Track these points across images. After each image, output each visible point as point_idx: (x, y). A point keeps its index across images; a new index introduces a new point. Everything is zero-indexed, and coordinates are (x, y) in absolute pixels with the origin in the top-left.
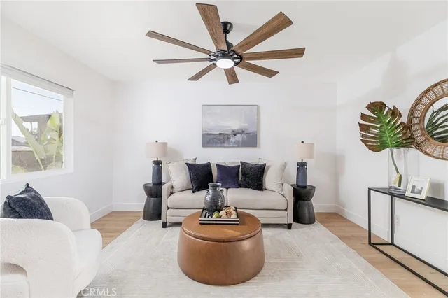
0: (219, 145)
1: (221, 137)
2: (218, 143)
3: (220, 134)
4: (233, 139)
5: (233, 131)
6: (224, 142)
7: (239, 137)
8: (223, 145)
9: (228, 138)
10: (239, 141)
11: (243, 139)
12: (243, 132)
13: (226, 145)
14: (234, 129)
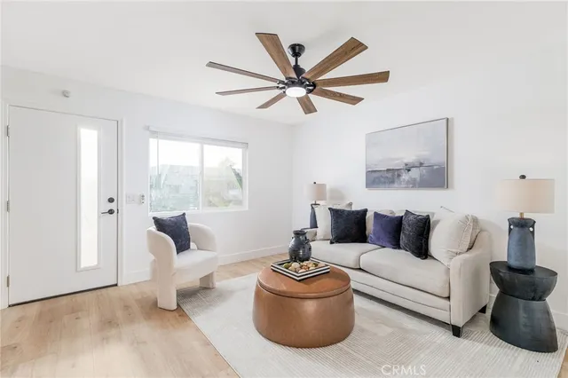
0: (387, 185)
1: (389, 175)
2: (385, 183)
3: (388, 170)
4: (405, 177)
5: (406, 165)
6: (393, 182)
7: (415, 173)
8: (391, 185)
9: (399, 176)
10: (415, 179)
11: (421, 176)
12: (421, 164)
13: (396, 185)
14: (406, 161)
